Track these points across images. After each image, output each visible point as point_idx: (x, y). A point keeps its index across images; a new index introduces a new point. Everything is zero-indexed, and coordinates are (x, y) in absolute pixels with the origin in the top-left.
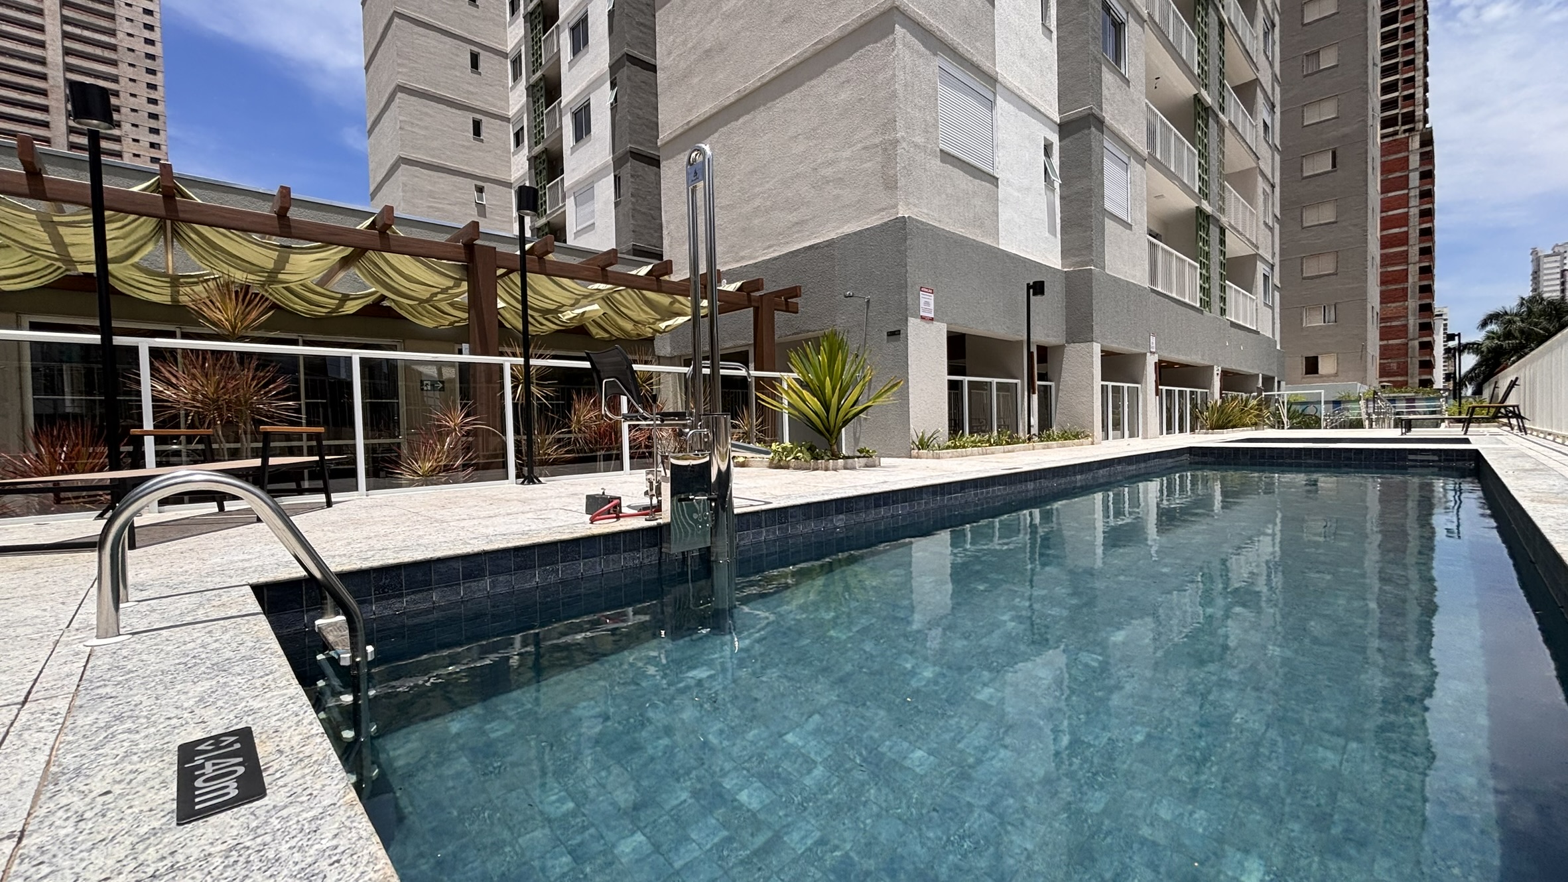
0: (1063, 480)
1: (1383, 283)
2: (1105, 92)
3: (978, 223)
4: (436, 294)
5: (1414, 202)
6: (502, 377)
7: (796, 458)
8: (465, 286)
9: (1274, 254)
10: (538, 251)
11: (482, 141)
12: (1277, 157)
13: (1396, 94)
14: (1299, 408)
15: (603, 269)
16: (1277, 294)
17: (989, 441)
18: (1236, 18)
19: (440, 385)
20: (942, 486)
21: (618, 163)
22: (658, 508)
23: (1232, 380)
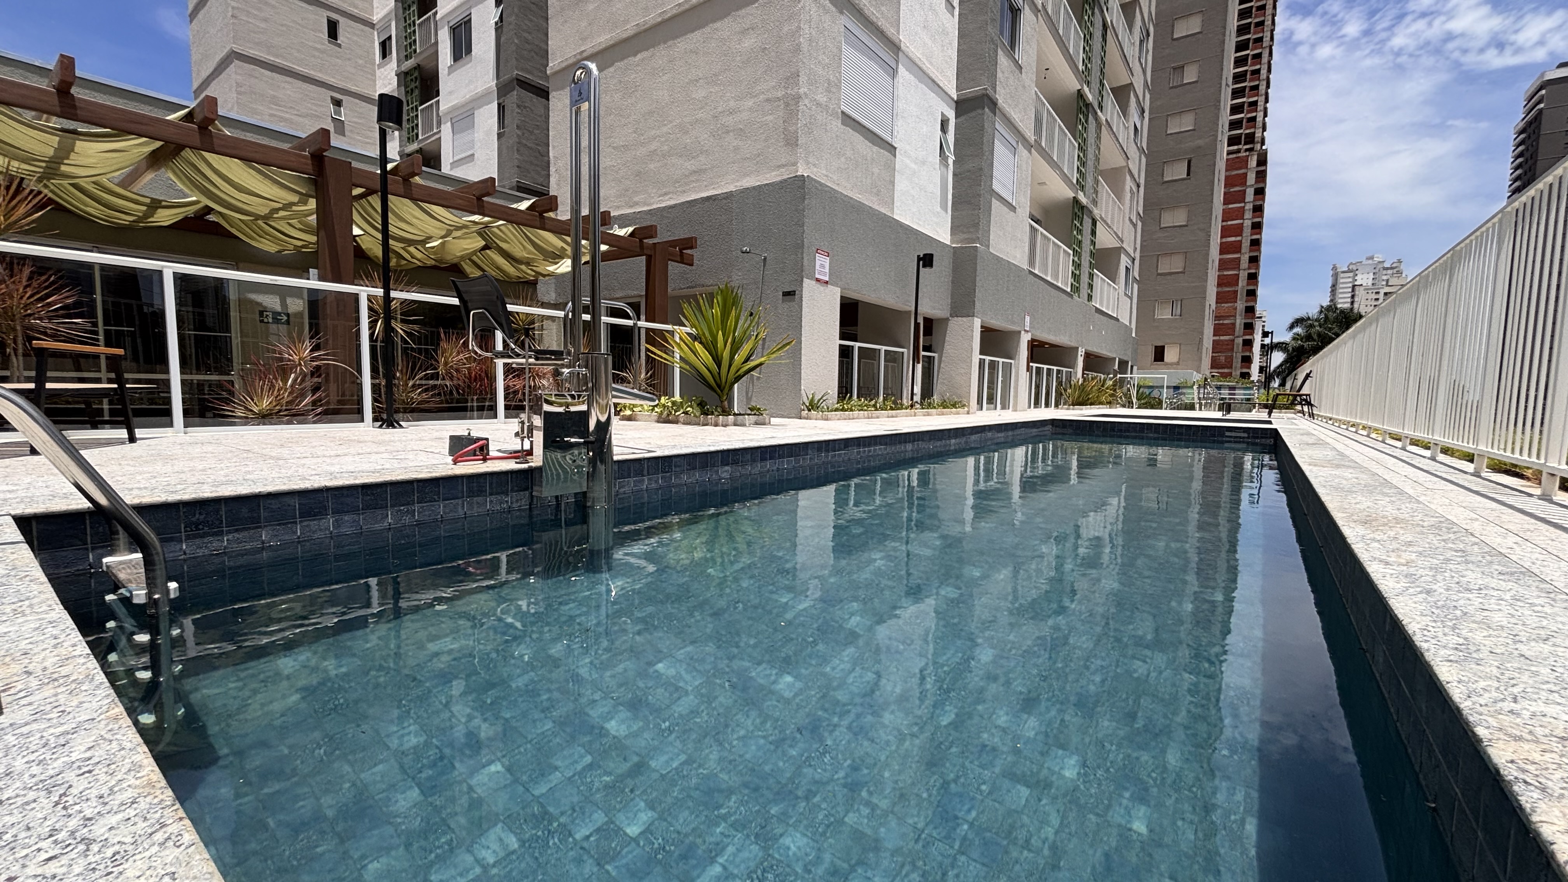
0: (938, 443)
1: (1219, 285)
2: (999, 75)
3: (875, 190)
4: (277, 210)
5: (1248, 215)
6: (357, 310)
7: (686, 413)
8: (312, 204)
9: (1135, 249)
10: (404, 172)
11: (339, 46)
12: (1144, 160)
13: (1242, 115)
14: (1147, 391)
15: (479, 199)
16: (1136, 286)
17: (875, 406)
18: (1118, 20)
19: (284, 319)
20: (827, 442)
21: (503, 90)
22: (530, 453)
23: (1094, 362)
